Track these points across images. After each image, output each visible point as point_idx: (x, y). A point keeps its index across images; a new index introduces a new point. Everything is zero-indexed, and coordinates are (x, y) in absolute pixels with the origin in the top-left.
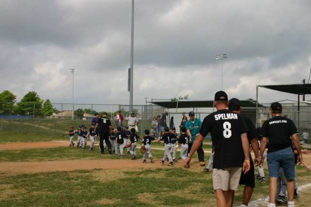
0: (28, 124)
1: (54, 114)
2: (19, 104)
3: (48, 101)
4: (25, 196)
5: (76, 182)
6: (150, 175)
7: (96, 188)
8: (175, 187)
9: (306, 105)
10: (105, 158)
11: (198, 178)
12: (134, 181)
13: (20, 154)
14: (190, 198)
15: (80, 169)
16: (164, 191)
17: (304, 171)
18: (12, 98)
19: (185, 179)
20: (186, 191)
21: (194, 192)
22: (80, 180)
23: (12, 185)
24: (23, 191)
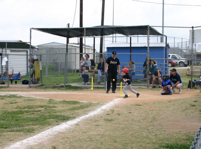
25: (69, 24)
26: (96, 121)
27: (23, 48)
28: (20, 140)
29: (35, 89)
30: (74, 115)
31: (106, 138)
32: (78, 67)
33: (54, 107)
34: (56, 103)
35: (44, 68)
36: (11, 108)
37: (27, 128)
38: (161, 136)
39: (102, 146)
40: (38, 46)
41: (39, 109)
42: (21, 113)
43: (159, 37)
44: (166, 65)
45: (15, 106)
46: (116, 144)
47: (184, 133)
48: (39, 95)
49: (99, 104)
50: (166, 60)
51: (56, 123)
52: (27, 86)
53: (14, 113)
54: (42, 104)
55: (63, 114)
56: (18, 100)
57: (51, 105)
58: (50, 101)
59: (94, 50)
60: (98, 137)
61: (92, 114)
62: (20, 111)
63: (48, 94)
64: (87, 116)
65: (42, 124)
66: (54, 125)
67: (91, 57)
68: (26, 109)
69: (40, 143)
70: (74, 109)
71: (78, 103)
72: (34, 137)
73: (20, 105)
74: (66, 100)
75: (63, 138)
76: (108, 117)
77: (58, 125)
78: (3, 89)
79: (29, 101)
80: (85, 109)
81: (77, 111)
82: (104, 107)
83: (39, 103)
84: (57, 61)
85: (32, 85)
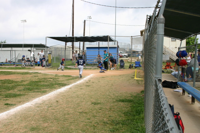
8: (9, 89)
9: (68, 47)
11: (20, 84)
14: (19, 93)
16: (3, 91)
17: (71, 78)
19: (13, 84)
20: (16, 90)
21: (20, 91)
25: (66, 36)
26: (81, 86)
27: (42, 47)
28: (38, 97)
29: (48, 69)
30: (69, 83)
32: (71, 58)
33: (58, 78)
34: (59, 76)
35: (53, 58)
36: (35, 79)
37: (43, 90)
38: (117, 95)
39: (84, 100)
40: (50, 47)
41: (50, 80)
42: (40, 82)
43: (113, 42)
44: (117, 57)
45: (37, 78)
46: (92, 99)
47: (129, 93)
48: (50, 72)
50: (117, 54)
51: (59, 87)
52: (44, 67)
53: (36, 82)
55: (63, 82)
56: (39, 75)
57: (57, 78)
58: (56, 75)
59: (80, 49)
60: (82, 96)
61: (78, 82)
62: (40, 81)
63: (55, 72)
64: (76, 84)
65: (51, 88)
66: (58, 89)
67: (78, 52)
68: (43, 80)
69: (50, 99)
70: (69, 80)
71: (71, 76)
72: (47, 95)
73: (40, 77)
74: (65, 75)
75: (62, 96)
76: (88, 85)
77: (60, 88)
78: (31, 69)
79: (45, 76)
80: (75, 80)
81: (70, 81)
82: (85, 79)
83: (50, 77)
84: (61, 55)
85: (47, 67)
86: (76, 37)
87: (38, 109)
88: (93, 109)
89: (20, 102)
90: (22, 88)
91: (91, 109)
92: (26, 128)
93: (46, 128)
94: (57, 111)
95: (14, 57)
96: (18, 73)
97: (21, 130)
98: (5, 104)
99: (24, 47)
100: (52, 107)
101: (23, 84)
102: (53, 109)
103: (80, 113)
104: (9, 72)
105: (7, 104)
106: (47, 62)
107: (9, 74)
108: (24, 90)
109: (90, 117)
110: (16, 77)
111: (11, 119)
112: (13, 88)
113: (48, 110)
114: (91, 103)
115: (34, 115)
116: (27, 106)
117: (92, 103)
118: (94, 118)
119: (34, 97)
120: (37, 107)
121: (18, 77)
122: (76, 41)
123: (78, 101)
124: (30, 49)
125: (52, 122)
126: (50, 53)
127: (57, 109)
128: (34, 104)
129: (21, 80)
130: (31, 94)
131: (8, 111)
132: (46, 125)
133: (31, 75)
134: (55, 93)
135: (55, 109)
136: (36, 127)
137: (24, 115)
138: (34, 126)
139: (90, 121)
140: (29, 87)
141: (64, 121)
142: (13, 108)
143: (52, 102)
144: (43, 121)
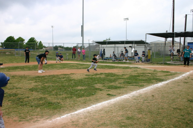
0: (33, 53)
1: (44, 48)
2: (26, 44)
3: (40, 42)
4: (42, 86)
5: (64, 80)
6: (98, 76)
7: (74, 82)
8: (111, 81)
10: (74, 69)
11: (121, 77)
12: (91, 79)
13: (32, 67)
14: (119, 86)
15: (64, 74)
16: (106, 83)
17: (169, 74)
18: (23, 40)
19: (115, 78)
20: (117, 83)
21: (120, 83)
22: (65, 79)
23: (34, 81)
24: (40, 83)
26: (178, 83)
28: (136, 90)
29: (148, 64)
30: (166, 79)
31: (183, 93)
33: (156, 74)
34: (157, 72)
35: (153, 53)
36: (134, 74)
37: (140, 84)
39: (180, 97)
41: (148, 75)
42: (139, 76)
45: (136, 72)
46: (189, 97)
48: (149, 67)
49: (181, 73)
51: (156, 83)
53: (135, 76)
54: (150, 72)
55: (160, 78)
56: (138, 70)
57: (155, 73)
58: (155, 71)
60: (178, 92)
61: (176, 78)
63: (154, 67)
64: (173, 79)
65: (148, 83)
68: (142, 75)
69: (146, 93)
70: (167, 75)
71: (169, 72)
72: (144, 89)
73: (139, 72)
74: (163, 70)
75: (158, 91)
76: (186, 81)
77: (157, 83)
78: (132, 64)
79: (144, 70)
80: (173, 76)
81: (168, 76)
82: (184, 75)
83: (149, 72)
84: (160, 50)
85: (146, 62)
86: (176, 33)
87: (134, 101)
88: (188, 107)
89: (120, 94)
90: (122, 81)
91: (186, 106)
92: (123, 117)
93: (140, 118)
94: (152, 105)
95: (117, 52)
96: (120, 68)
97: (118, 118)
98: (107, 95)
99: (125, 44)
100: (147, 100)
101: (123, 77)
102: (148, 103)
103: (174, 109)
104: (112, 66)
105: (109, 95)
106: (146, 57)
107: (112, 68)
108: (124, 83)
109: (183, 114)
110: (117, 71)
111: (111, 108)
112: (115, 81)
113: (143, 103)
114: (187, 100)
115: (131, 106)
116: (125, 97)
117: (189, 101)
118: (188, 115)
119: (132, 90)
120: (134, 99)
121: (119, 71)
122: (176, 37)
123: (174, 97)
124: (131, 45)
125: (146, 114)
126: (150, 49)
127: (152, 103)
128: (131, 96)
129: (122, 74)
130: (130, 87)
131: (109, 101)
132: (140, 116)
133: (131, 70)
134: (152, 88)
135: (150, 103)
136: (131, 117)
137: (122, 105)
138: (130, 115)
139: (183, 118)
140: (129, 80)
141: (157, 114)
142: (113, 98)
143: (148, 96)
144: (138, 112)
